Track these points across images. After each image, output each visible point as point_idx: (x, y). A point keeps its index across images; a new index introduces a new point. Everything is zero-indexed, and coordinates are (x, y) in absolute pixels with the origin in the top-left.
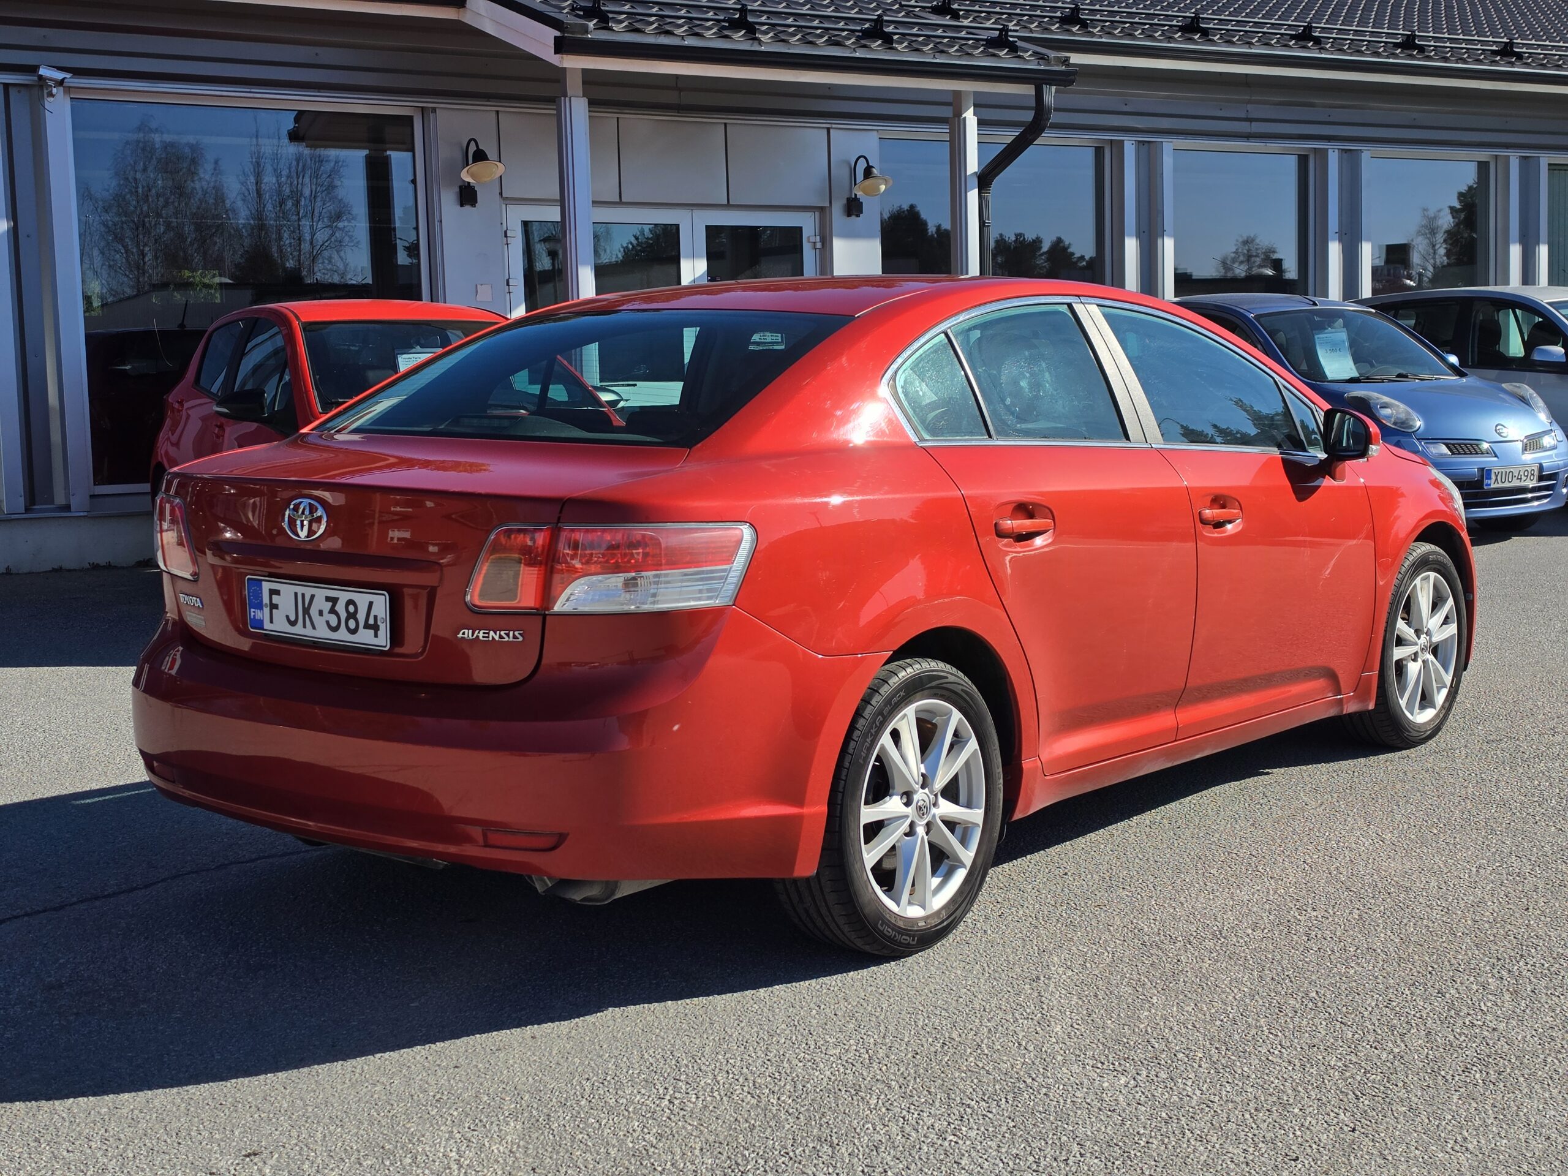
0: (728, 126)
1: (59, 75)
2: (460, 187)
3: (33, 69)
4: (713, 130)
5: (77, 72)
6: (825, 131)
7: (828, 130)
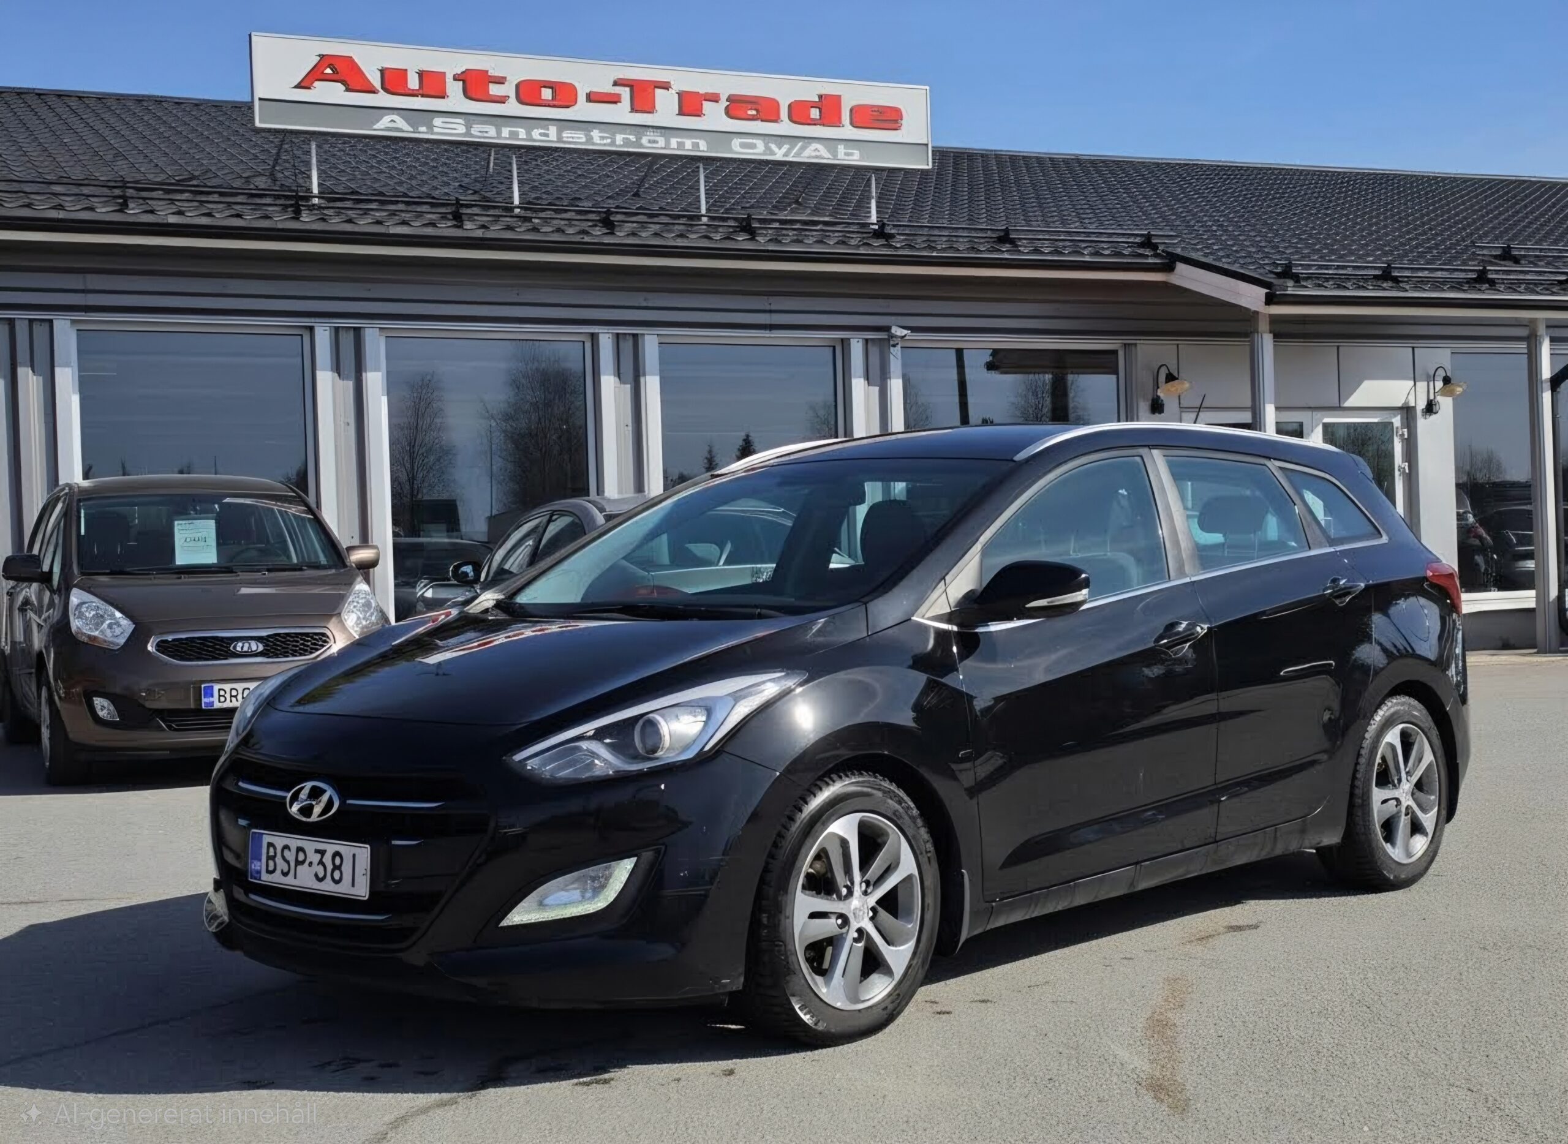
0: (1341, 348)
1: (905, 332)
2: (1153, 400)
3: (887, 329)
4: (1326, 352)
5: (914, 329)
6: (1411, 349)
7: (1413, 348)
